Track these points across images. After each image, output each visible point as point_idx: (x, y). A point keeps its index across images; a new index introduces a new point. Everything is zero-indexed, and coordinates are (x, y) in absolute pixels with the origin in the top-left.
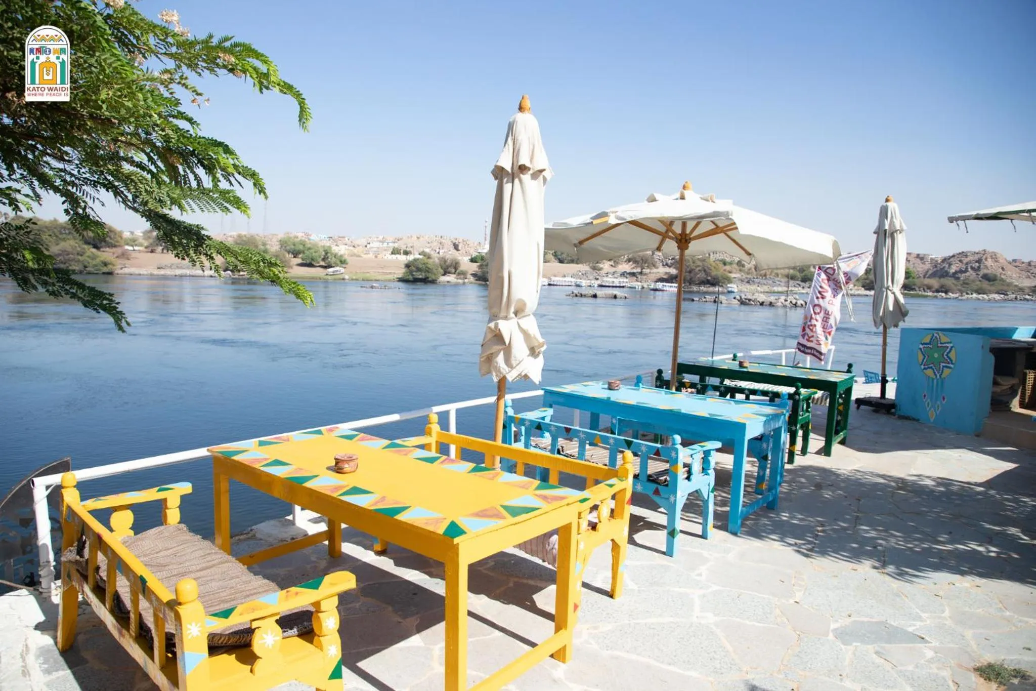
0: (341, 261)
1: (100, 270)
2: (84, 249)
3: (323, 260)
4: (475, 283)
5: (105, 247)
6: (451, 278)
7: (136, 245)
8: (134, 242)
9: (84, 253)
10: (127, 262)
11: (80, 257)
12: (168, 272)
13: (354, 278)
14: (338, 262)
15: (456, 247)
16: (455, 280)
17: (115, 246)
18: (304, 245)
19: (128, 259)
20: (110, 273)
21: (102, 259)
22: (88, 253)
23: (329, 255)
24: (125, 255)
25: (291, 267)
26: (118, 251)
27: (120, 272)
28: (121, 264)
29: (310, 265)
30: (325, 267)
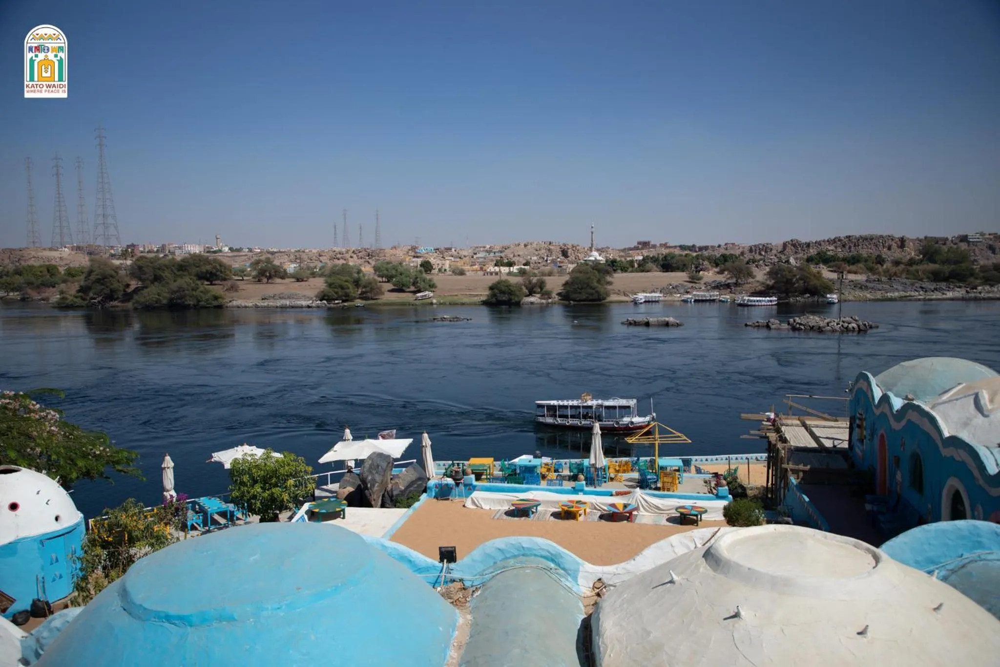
0: (430, 286)
1: (211, 304)
2: (198, 284)
3: (414, 284)
4: (559, 304)
5: (216, 280)
6: (535, 299)
7: (245, 275)
8: (243, 272)
9: (197, 288)
10: (235, 294)
11: (194, 293)
12: (272, 303)
13: (442, 301)
14: (428, 287)
15: (565, 253)
16: (539, 300)
17: (225, 280)
18: (397, 270)
19: (236, 291)
20: (220, 307)
21: (213, 293)
22: (201, 288)
23: (418, 279)
24: (233, 288)
25: (383, 293)
26: (228, 283)
27: (230, 304)
28: (229, 297)
29: (400, 290)
30: (415, 292)
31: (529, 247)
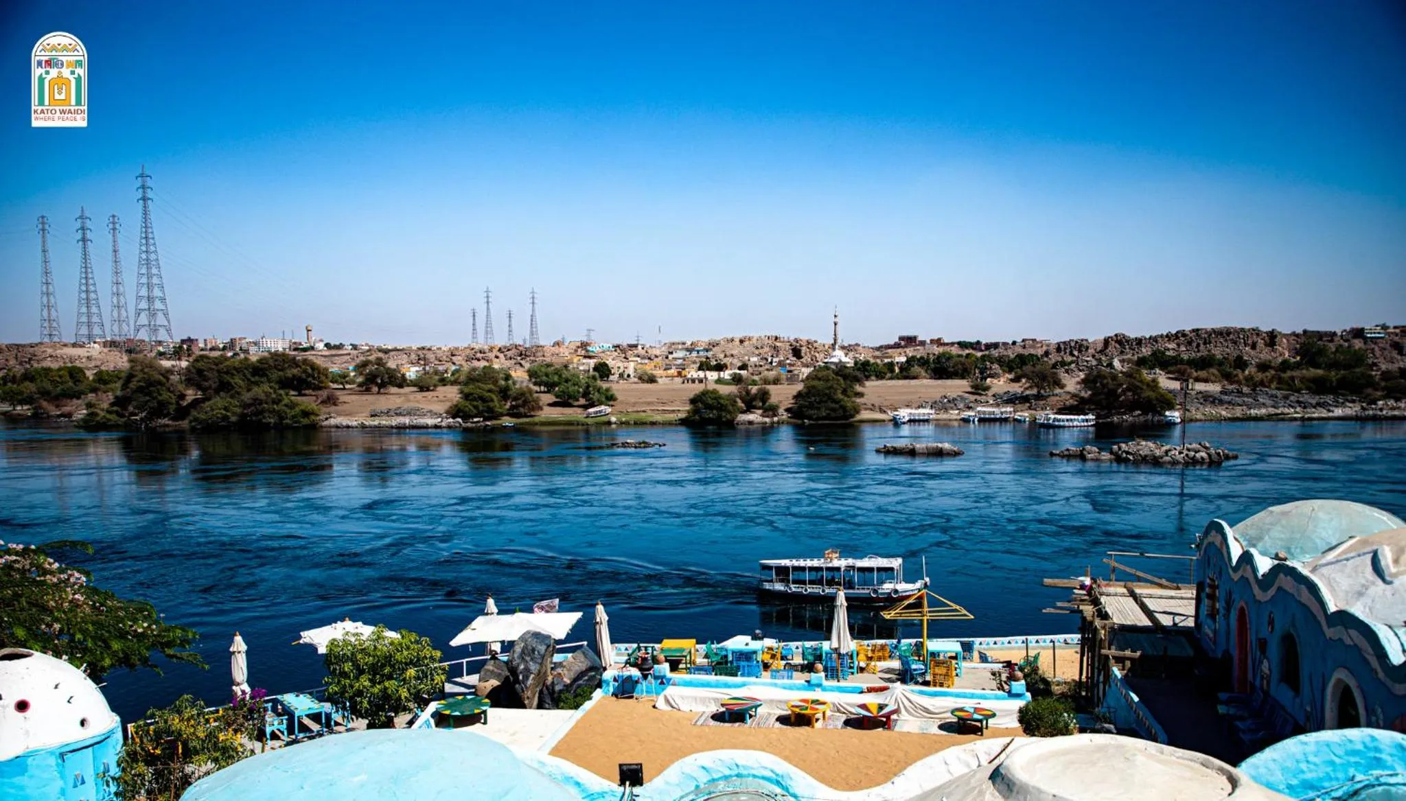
0: (607, 398)
1: (299, 423)
2: (281, 395)
3: (585, 395)
4: (788, 424)
5: (306, 389)
6: (755, 417)
7: (347, 382)
8: (344, 379)
9: (280, 401)
10: (333, 408)
11: (275, 407)
12: (385, 422)
13: (623, 420)
14: (604, 400)
15: (796, 353)
16: (760, 419)
17: (320, 388)
18: (560, 376)
19: (335, 404)
20: (312, 427)
21: (302, 407)
22: (286, 401)
23: (591, 389)
24: (331, 400)
25: (541, 409)
26: (324, 394)
27: (326, 423)
28: (325, 413)
29: (564, 405)
30: (586, 407)
31: (746, 343)
